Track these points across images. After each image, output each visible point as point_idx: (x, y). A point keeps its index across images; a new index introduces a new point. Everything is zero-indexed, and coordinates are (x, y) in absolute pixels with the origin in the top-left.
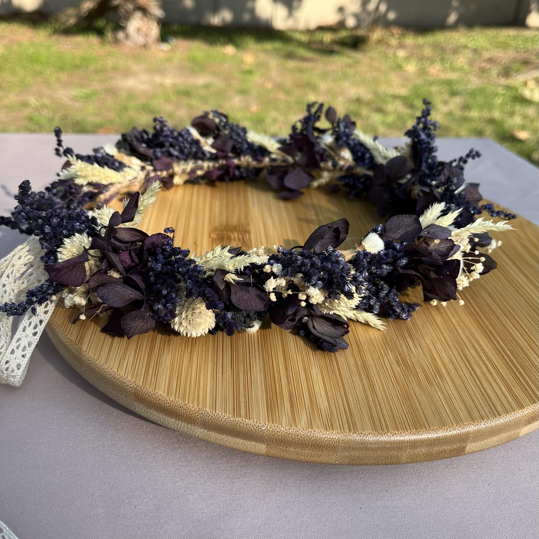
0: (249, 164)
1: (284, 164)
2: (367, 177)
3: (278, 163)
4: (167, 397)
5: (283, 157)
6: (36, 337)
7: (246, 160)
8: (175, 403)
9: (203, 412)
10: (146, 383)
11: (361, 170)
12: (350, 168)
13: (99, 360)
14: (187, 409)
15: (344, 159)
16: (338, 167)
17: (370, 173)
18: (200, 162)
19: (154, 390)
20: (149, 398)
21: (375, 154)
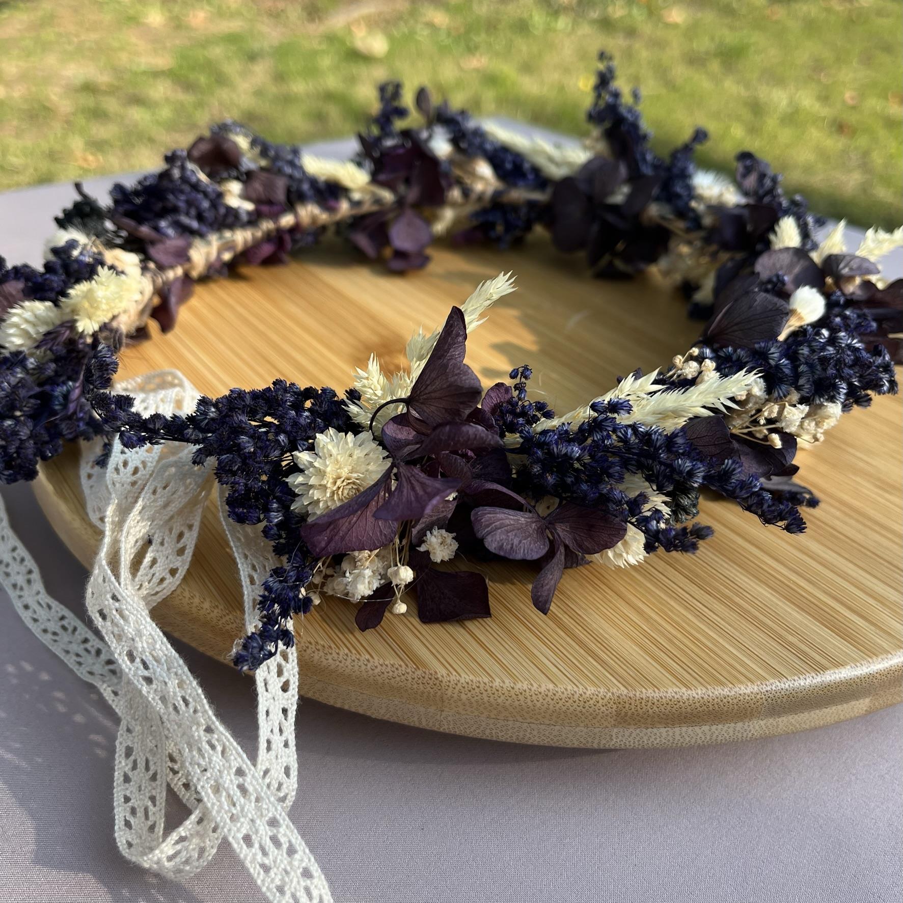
0: (314, 219)
1: (375, 208)
2: (531, 204)
3: (367, 208)
4: (689, 692)
5: (374, 194)
6: (290, 693)
7: (309, 212)
8: (711, 695)
9: (769, 689)
10: (629, 685)
11: (520, 194)
12: (497, 194)
13: (498, 680)
14: (738, 696)
15: (482, 178)
16: (473, 196)
17: (538, 196)
18: (228, 234)
19: (656, 689)
20: (655, 708)
21: (541, 161)
